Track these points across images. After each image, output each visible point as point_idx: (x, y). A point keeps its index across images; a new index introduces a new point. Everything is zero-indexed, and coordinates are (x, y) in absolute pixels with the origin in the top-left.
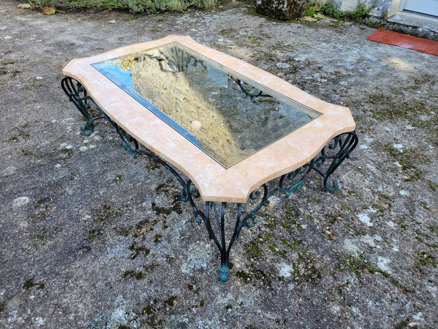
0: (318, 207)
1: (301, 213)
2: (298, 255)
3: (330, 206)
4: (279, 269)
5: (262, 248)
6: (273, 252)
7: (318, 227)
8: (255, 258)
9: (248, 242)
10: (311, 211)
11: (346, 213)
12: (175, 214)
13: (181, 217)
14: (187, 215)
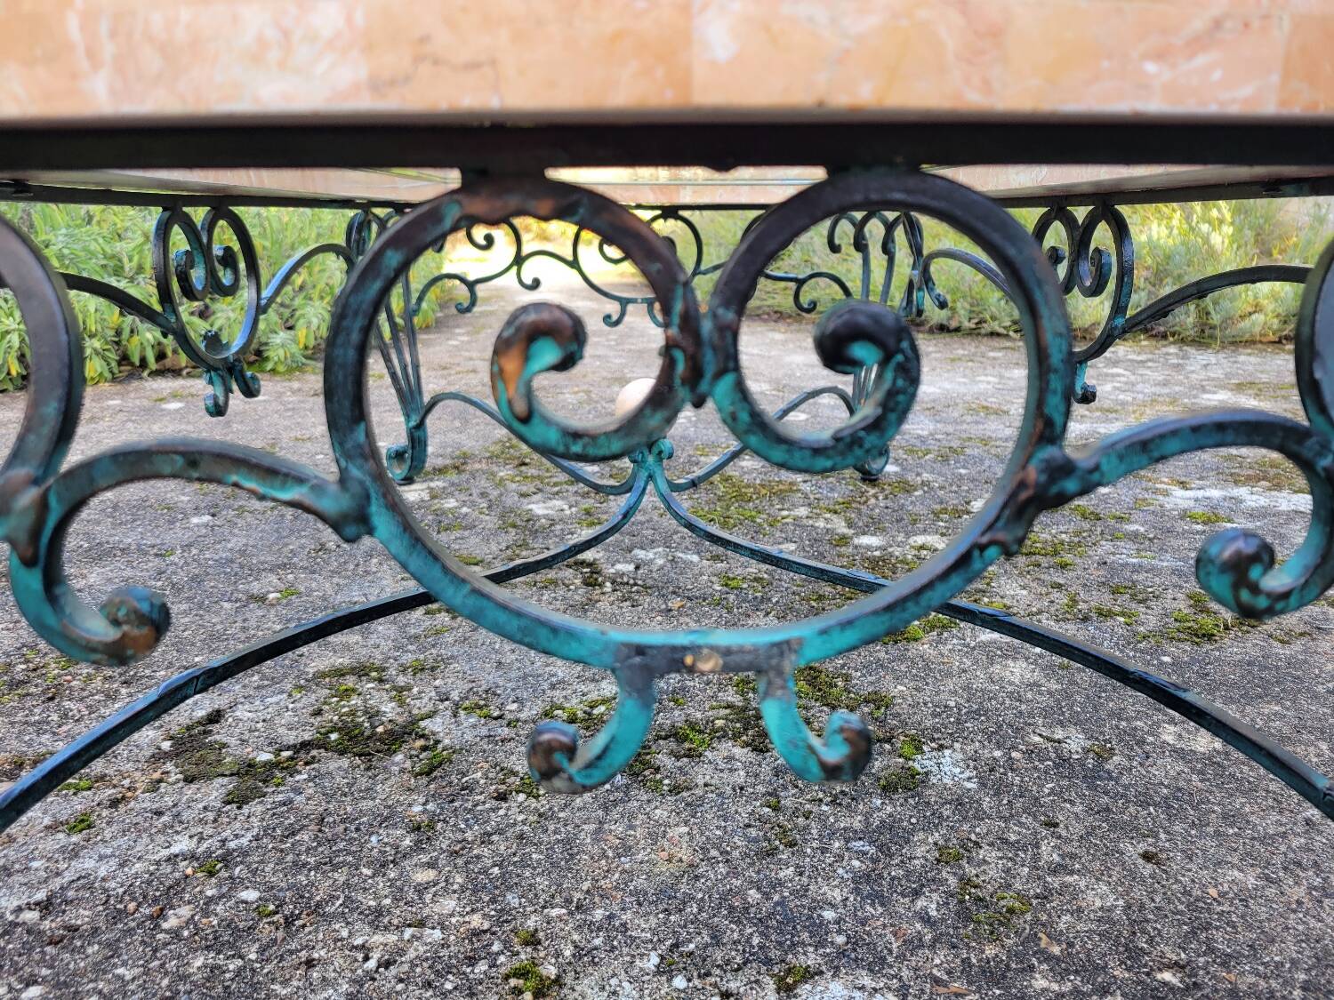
12: (214, 791)
13: (211, 816)
14: (243, 829)
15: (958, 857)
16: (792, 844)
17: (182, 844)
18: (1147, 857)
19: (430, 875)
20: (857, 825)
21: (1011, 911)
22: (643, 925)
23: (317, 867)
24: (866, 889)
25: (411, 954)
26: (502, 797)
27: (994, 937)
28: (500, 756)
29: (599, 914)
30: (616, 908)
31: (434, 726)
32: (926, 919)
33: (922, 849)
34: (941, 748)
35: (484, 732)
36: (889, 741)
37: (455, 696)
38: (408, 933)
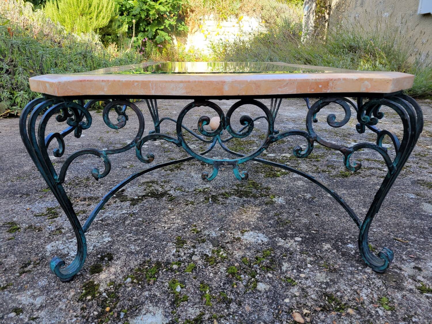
0: (321, 277)
1: (281, 269)
2: (198, 313)
3: (352, 286)
4: (144, 312)
5: (161, 276)
6: (168, 288)
7: (287, 300)
8: (135, 281)
9: (155, 259)
10: (302, 275)
11: (377, 312)
12: (128, 203)
13: (128, 207)
14: (136, 209)
15: (279, 215)
16: (246, 213)
17: (124, 212)
18: (316, 215)
19: (175, 217)
20: (259, 210)
21: (287, 223)
22: (216, 224)
23: (152, 215)
24: (259, 219)
25: (173, 227)
26: (187, 205)
27: (283, 226)
28: (185, 198)
29: (207, 223)
30: (211, 222)
31: (171, 192)
32: (270, 224)
33: (272, 213)
34: (279, 197)
35: (182, 194)
36: (268, 196)
37: (174, 187)
38: (172, 225)
